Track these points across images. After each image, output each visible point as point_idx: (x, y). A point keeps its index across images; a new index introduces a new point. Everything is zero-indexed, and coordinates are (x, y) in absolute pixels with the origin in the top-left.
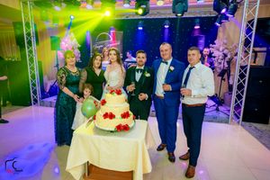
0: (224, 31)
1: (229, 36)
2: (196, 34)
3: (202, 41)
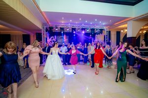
3: (93, 40)
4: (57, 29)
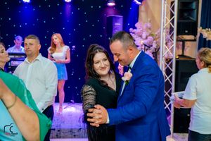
1: (153, 17)
2: (111, 14)
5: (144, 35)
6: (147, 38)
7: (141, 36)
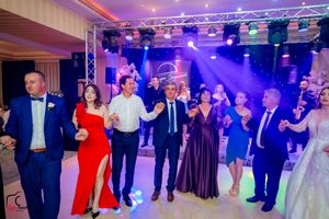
0: (319, 60)
2: (285, 64)
3: (294, 73)
4: (129, 38)
5: (320, 82)
6: (323, 84)
7: (316, 83)
